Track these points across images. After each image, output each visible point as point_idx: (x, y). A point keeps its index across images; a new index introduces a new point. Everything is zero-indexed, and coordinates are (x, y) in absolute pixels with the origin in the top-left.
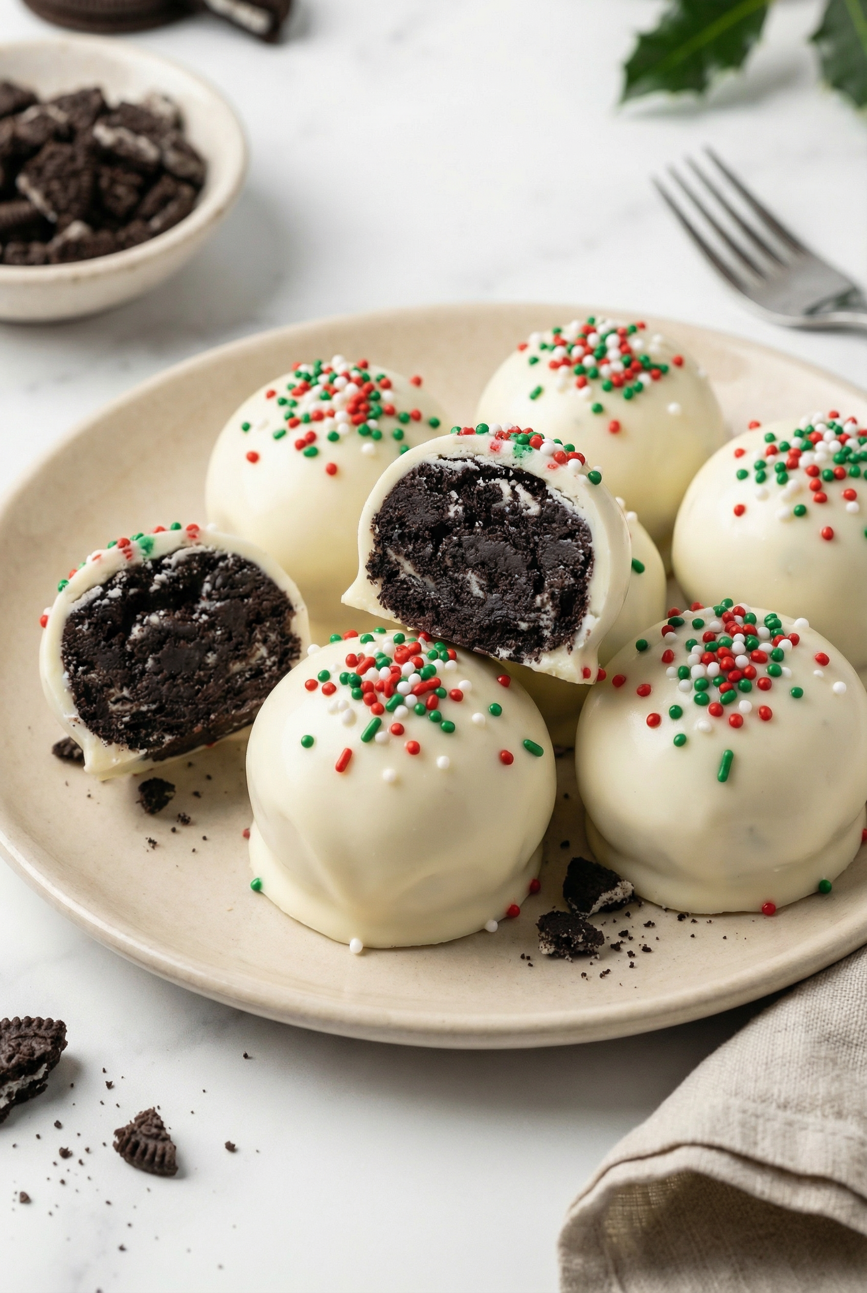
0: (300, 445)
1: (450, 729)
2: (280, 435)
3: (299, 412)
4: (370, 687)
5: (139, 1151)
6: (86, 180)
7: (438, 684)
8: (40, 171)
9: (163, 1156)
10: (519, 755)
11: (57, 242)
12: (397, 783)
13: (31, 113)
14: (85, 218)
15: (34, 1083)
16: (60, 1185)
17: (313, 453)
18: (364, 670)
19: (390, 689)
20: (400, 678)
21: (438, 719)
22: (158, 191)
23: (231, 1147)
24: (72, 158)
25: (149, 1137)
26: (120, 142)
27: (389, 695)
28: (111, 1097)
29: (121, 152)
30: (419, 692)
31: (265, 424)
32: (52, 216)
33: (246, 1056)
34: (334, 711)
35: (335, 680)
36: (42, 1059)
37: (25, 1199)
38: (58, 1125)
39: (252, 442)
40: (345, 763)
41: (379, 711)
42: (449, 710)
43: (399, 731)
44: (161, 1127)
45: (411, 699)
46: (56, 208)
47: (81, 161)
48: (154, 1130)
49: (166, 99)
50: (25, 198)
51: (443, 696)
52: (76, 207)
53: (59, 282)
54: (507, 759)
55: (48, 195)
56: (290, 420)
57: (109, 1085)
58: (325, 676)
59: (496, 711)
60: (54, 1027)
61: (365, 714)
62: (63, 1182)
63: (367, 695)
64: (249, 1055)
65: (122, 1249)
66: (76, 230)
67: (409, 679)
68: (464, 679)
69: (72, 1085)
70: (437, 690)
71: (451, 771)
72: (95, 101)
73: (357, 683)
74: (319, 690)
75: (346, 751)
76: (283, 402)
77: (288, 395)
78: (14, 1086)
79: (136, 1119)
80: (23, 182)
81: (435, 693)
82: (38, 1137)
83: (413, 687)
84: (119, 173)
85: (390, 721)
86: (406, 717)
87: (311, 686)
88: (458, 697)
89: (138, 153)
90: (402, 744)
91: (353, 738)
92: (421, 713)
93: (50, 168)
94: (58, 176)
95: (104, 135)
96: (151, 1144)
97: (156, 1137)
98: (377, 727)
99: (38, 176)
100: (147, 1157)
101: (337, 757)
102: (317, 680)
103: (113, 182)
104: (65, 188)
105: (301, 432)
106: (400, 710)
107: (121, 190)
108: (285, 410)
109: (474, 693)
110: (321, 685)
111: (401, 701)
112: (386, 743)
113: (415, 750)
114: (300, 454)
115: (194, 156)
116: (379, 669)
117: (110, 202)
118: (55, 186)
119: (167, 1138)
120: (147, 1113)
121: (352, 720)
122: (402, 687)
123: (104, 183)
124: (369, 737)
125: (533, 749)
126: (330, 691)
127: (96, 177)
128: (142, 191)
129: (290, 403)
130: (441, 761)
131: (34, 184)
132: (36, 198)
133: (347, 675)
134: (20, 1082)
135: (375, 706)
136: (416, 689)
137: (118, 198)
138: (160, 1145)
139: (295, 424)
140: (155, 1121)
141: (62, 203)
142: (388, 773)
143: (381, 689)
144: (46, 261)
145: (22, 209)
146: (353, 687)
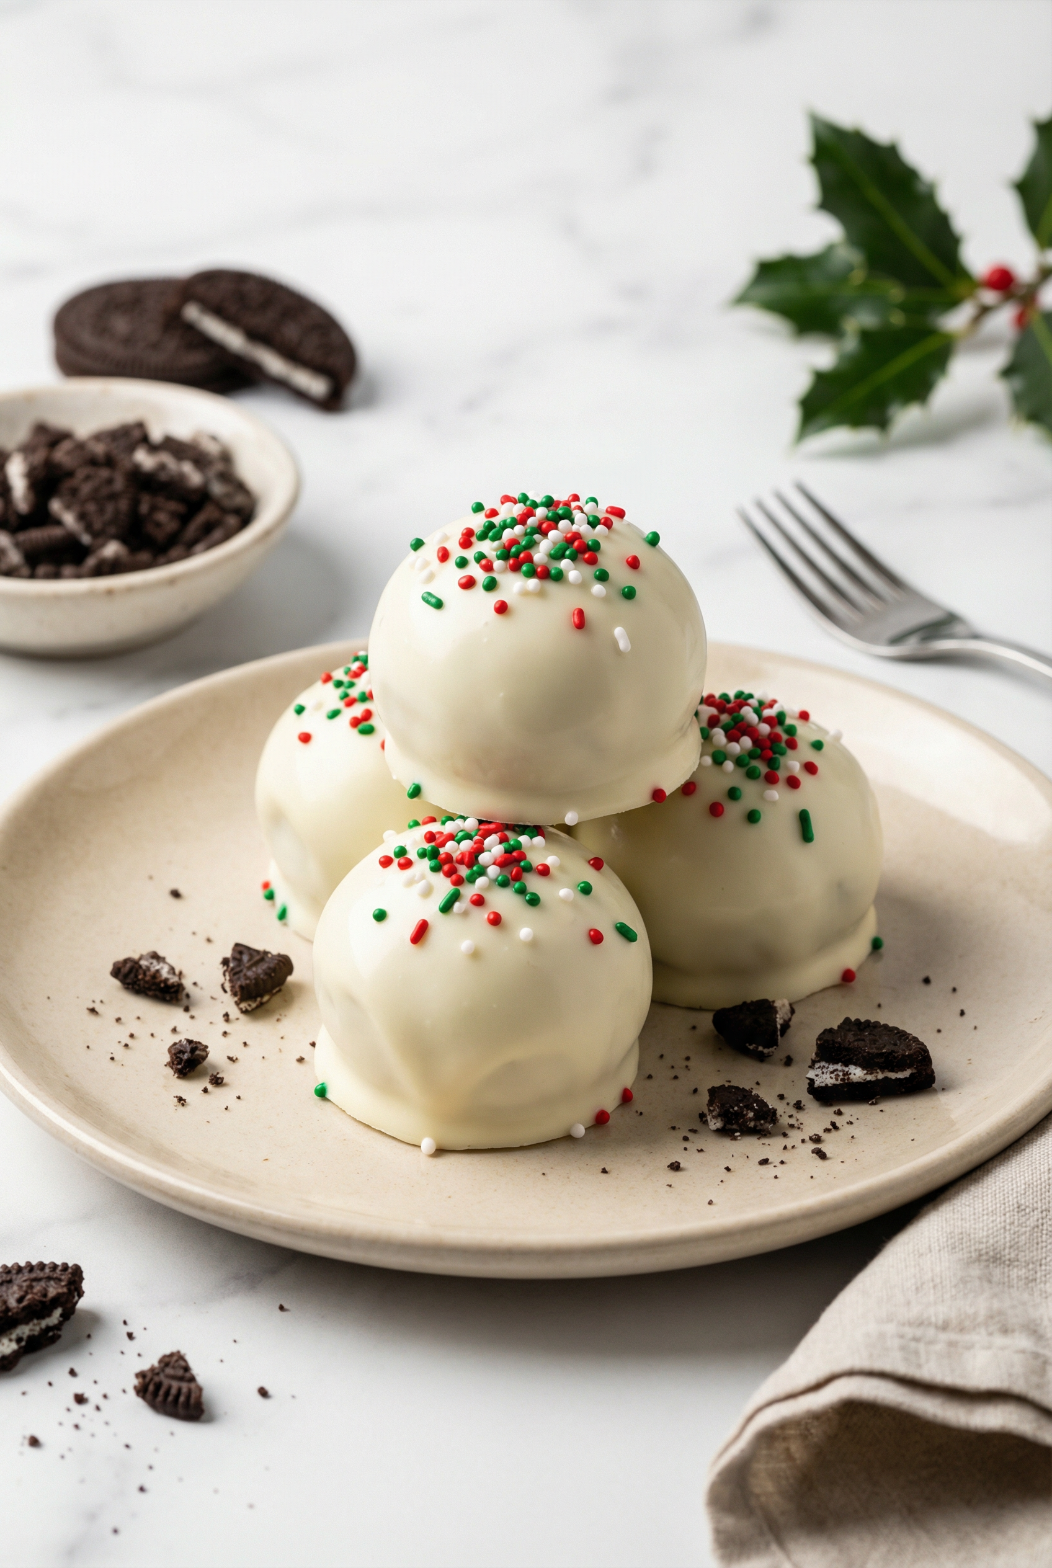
0: (355, 723)
1: (534, 901)
2: (334, 714)
3: (354, 693)
4: (449, 858)
5: (162, 1392)
6: (124, 505)
7: (523, 857)
8: (74, 492)
9: (188, 1396)
10: (611, 937)
11: (91, 562)
12: (475, 955)
13: (66, 446)
14: (123, 539)
15: (49, 1329)
16: (73, 1430)
17: (369, 731)
18: (443, 844)
19: (471, 859)
20: (483, 849)
21: (522, 891)
22: (201, 519)
23: (263, 1393)
24: (110, 481)
25: (174, 1377)
26: (162, 467)
27: (470, 866)
28: (131, 1347)
29: (163, 477)
30: (502, 864)
31: (318, 706)
32: (86, 539)
33: (282, 1308)
34: (410, 883)
35: (412, 855)
36: (56, 1302)
37: (34, 1442)
38: (72, 1373)
39: (305, 724)
40: (421, 933)
41: (459, 882)
42: (534, 884)
43: (479, 901)
44: (187, 1369)
45: (493, 871)
46: (89, 528)
47: (119, 484)
48: (180, 1372)
49: (214, 438)
50: (58, 522)
51: (529, 869)
52: (112, 530)
53: (91, 594)
54: (596, 938)
55: (82, 517)
56: (346, 700)
57: (130, 1336)
58: (402, 852)
59: (586, 890)
60: (70, 1270)
61: (443, 886)
62: (77, 1426)
63: (446, 867)
64: (286, 1306)
65: (142, 1489)
66: (112, 549)
67: (492, 850)
68: (552, 855)
69: (89, 1336)
70: (522, 864)
71: (534, 944)
72: (137, 434)
73: (434, 854)
74: (395, 865)
75: (421, 922)
76: (339, 684)
77: (346, 679)
78: (25, 1330)
79: (160, 1361)
80: (56, 506)
81: (519, 866)
82: (50, 1384)
83: (496, 860)
84: (160, 500)
85: (469, 892)
86: (489, 888)
87: (386, 862)
88: (545, 871)
89: (182, 477)
90: (483, 915)
91: (430, 910)
92: (504, 884)
93: (86, 489)
94: (94, 497)
95: (144, 459)
96: (175, 1385)
97: (181, 1379)
98: (455, 897)
99: (73, 498)
100: (170, 1398)
101: (411, 929)
102: (392, 856)
103: (154, 508)
104: (101, 511)
105: (358, 710)
106: (481, 881)
107: (162, 517)
108: (340, 691)
109: (562, 868)
110: (396, 861)
111: (482, 872)
112: (465, 914)
113: (496, 920)
114: (355, 731)
115: (241, 487)
116: (459, 842)
117: (150, 529)
118: (91, 507)
119: (192, 1379)
120: (172, 1355)
121: (427, 892)
122: (484, 858)
123: (144, 508)
124: (446, 908)
125: (626, 933)
126: (406, 865)
127: (135, 503)
128: (185, 519)
129: (346, 684)
130: (525, 933)
131: (68, 507)
132: (69, 519)
133: (425, 850)
134: (31, 1326)
135: (454, 877)
136: (498, 861)
137: (158, 525)
138: (185, 1386)
139: (350, 703)
140: (182, 1363)
141: (98, 525)
142: (465, 945)
143: (461, 861)
144: (78, 576)
145: (56, 532)
146: (430, 860)
